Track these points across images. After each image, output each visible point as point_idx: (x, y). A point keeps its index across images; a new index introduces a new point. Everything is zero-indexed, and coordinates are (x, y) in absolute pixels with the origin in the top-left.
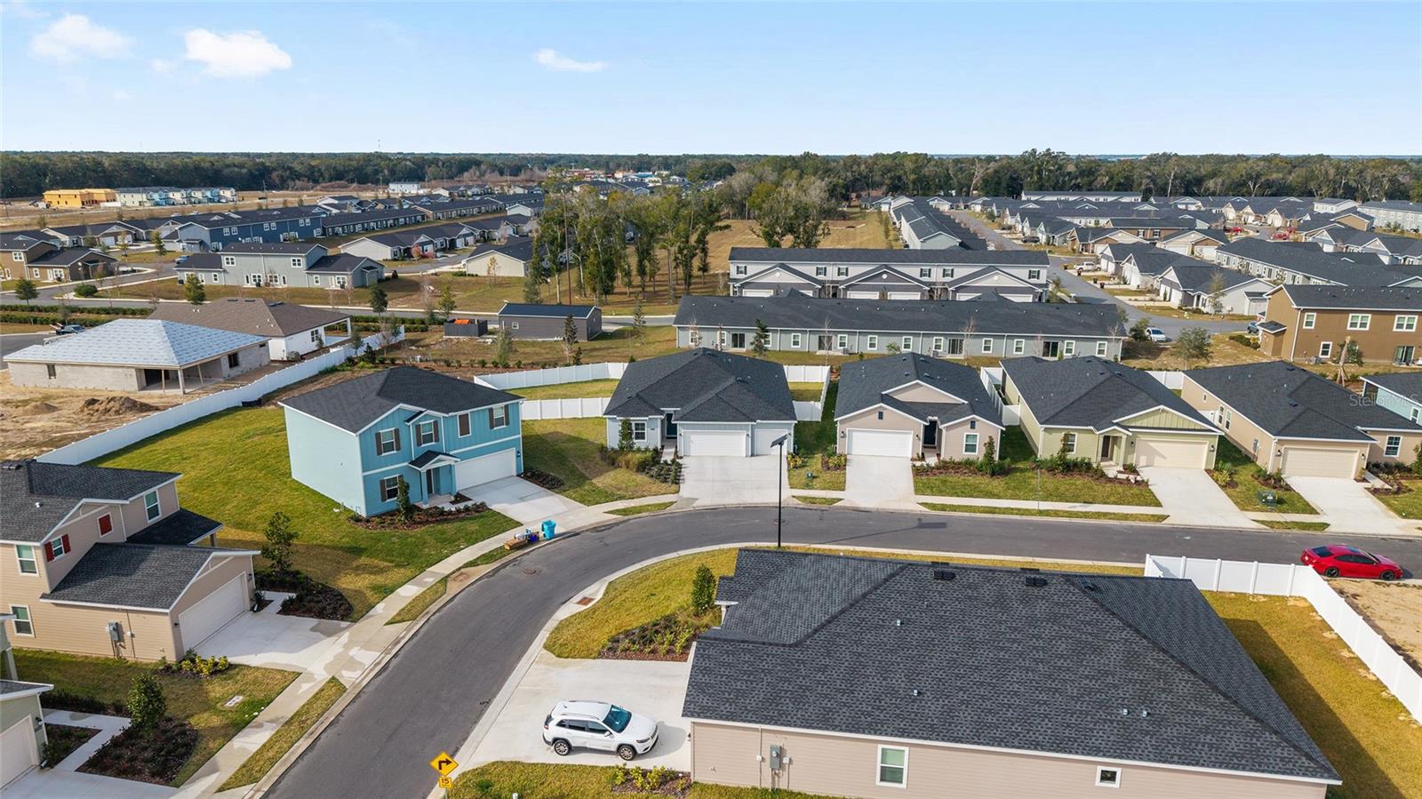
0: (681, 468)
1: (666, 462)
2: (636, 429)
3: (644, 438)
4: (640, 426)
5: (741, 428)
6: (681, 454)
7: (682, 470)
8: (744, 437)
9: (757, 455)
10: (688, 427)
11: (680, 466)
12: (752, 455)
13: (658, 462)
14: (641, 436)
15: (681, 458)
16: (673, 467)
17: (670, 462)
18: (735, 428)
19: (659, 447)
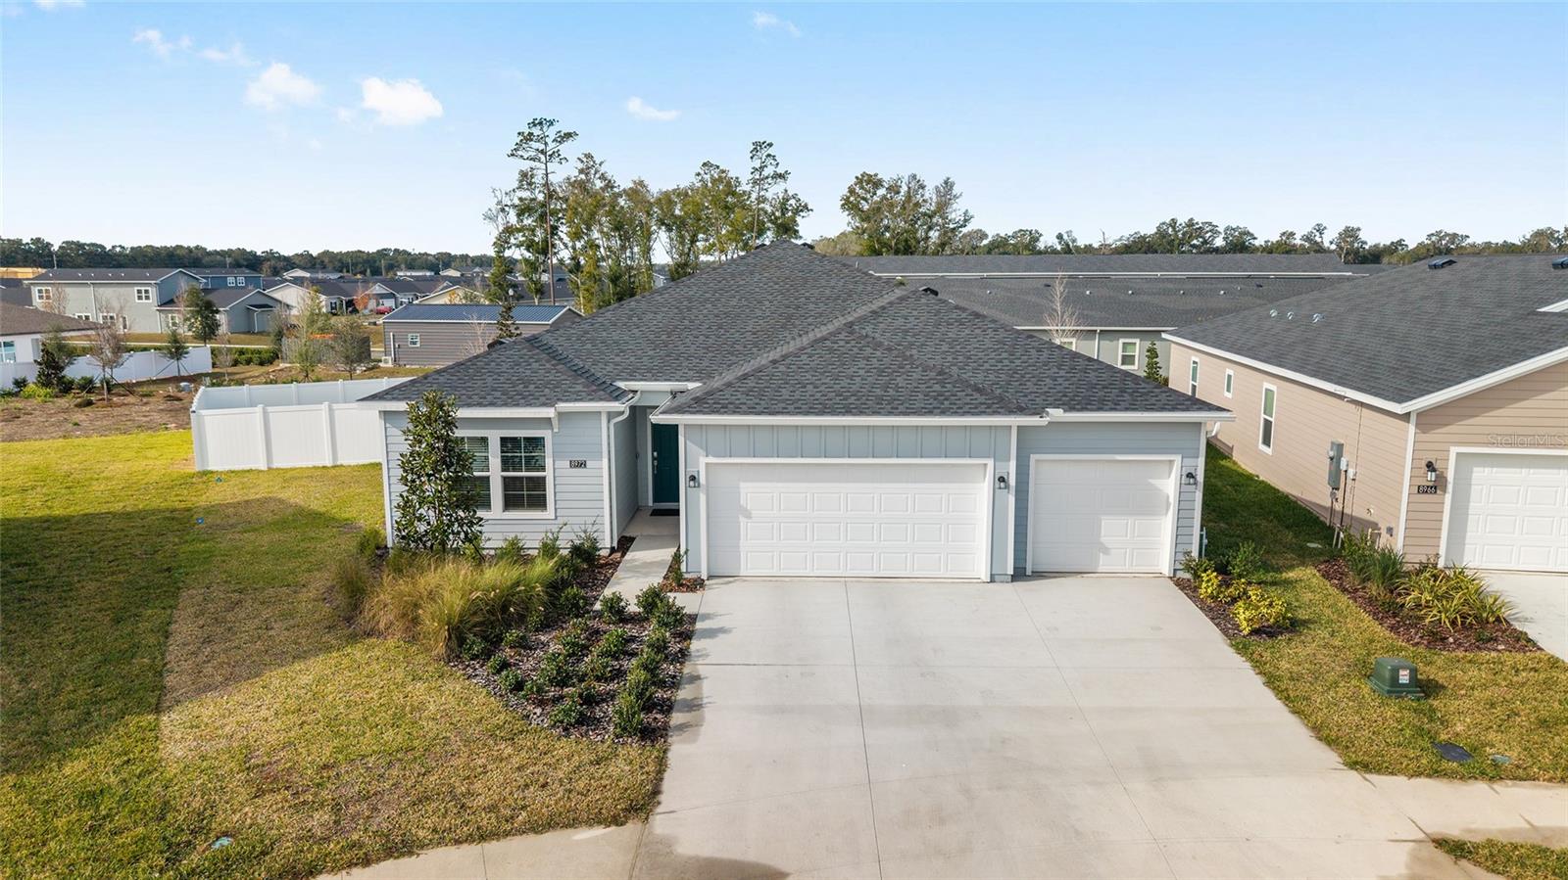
0: (687, 636)
1: (616, 609)
2: (507, 463)
3: (539, 502)
4: (522, 451)
5: (969, 446)
6: (697, 565)
7: (695, 645)
8: (984, 488)
9: (1039, 575)
10: (726, 443)
11: (682, 626)
12: (1019, 575)
13: (579, 608)
14: (526, 494)
15: (696, 585)
16: (651, 631)
17: (633, 608)
18: (945, 446)
19: (606, 541)
